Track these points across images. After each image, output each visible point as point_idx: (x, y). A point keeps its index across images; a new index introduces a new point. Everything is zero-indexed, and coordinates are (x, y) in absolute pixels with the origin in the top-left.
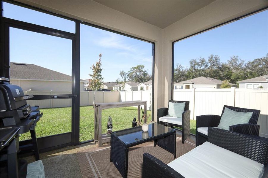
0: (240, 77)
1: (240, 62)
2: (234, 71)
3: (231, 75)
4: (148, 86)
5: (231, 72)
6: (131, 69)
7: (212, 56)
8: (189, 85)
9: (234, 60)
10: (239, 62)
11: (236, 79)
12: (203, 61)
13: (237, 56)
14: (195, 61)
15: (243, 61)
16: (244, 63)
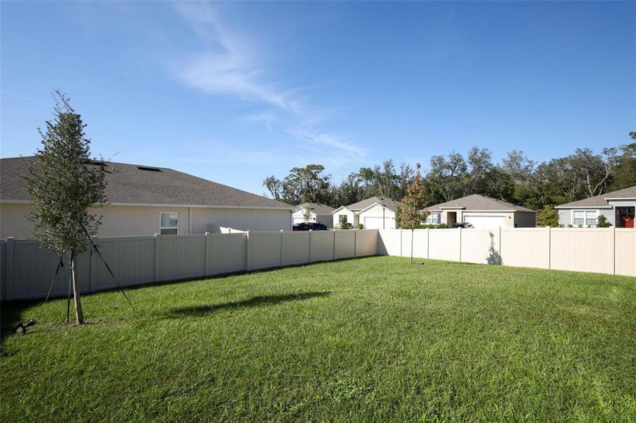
0: (531, 195)
1: (527, 164)
2: (518, 182)
3: (513, 190)
4: (357, 213)
5: (513, 185)
6: (292, 173)
7: (476, 151)
8: (455, 213)
9: (515, 159)
10: (523, 164)
11: (524, 199)
12: (457, 160)
13: (521, 152)
14: (440, 160)
15: (531, 162)
16: (536, 167)
